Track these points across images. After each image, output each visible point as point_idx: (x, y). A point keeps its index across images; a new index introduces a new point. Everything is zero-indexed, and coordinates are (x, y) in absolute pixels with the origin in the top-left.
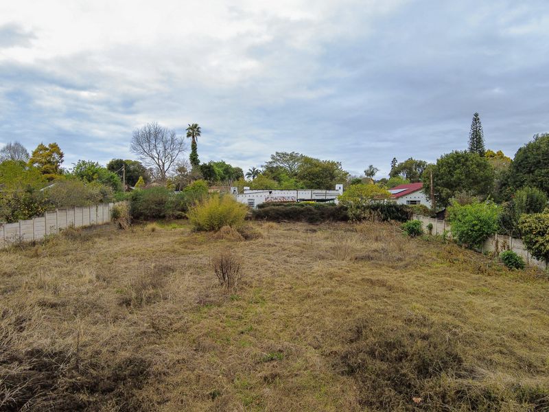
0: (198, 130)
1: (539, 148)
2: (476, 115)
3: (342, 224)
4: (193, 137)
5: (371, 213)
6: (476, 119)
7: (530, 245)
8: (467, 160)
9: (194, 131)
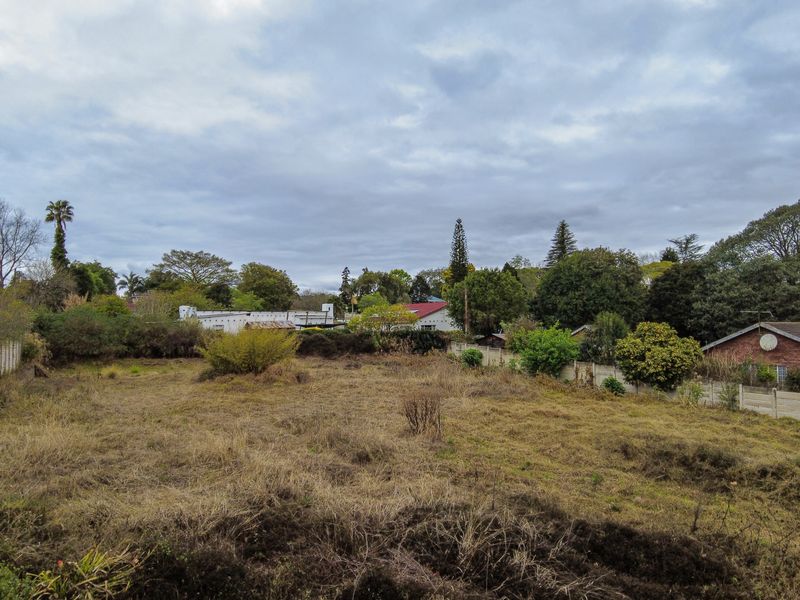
0: (68, 212)
1: (570, 268)
2: (459, 221)
3: (366, 357)
4: (59, 222)
5: (398, 342)
6: (459, 227)
7: (627, 370)
8: (499, 279)
9: (60, 212)
